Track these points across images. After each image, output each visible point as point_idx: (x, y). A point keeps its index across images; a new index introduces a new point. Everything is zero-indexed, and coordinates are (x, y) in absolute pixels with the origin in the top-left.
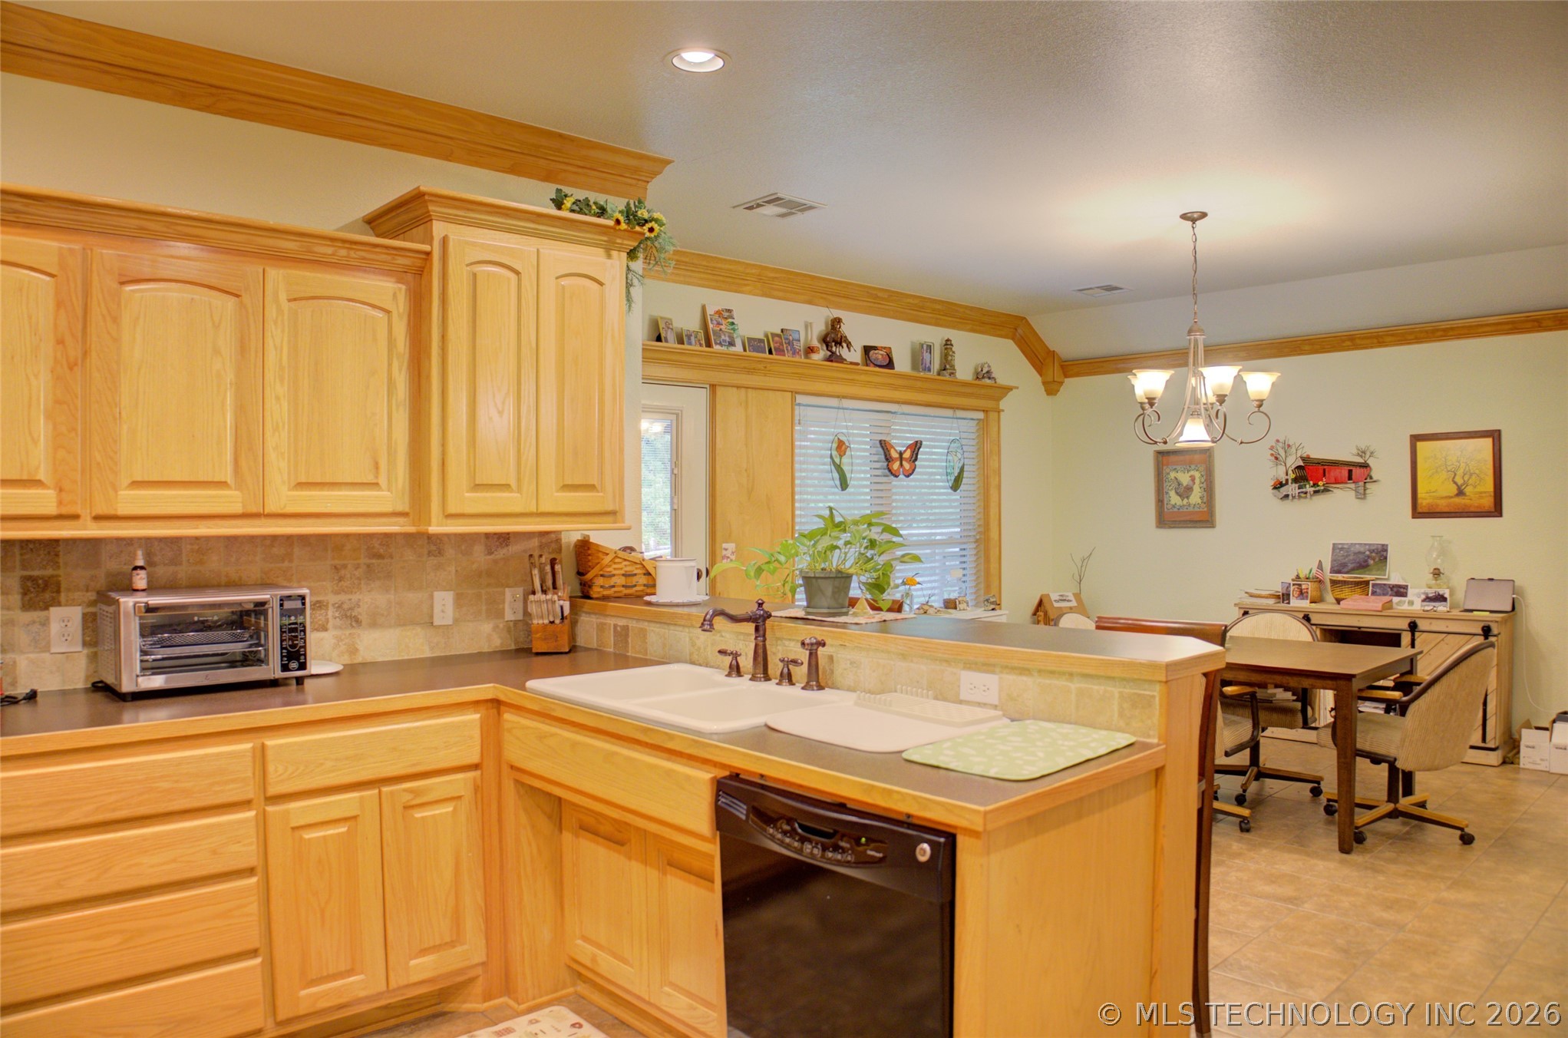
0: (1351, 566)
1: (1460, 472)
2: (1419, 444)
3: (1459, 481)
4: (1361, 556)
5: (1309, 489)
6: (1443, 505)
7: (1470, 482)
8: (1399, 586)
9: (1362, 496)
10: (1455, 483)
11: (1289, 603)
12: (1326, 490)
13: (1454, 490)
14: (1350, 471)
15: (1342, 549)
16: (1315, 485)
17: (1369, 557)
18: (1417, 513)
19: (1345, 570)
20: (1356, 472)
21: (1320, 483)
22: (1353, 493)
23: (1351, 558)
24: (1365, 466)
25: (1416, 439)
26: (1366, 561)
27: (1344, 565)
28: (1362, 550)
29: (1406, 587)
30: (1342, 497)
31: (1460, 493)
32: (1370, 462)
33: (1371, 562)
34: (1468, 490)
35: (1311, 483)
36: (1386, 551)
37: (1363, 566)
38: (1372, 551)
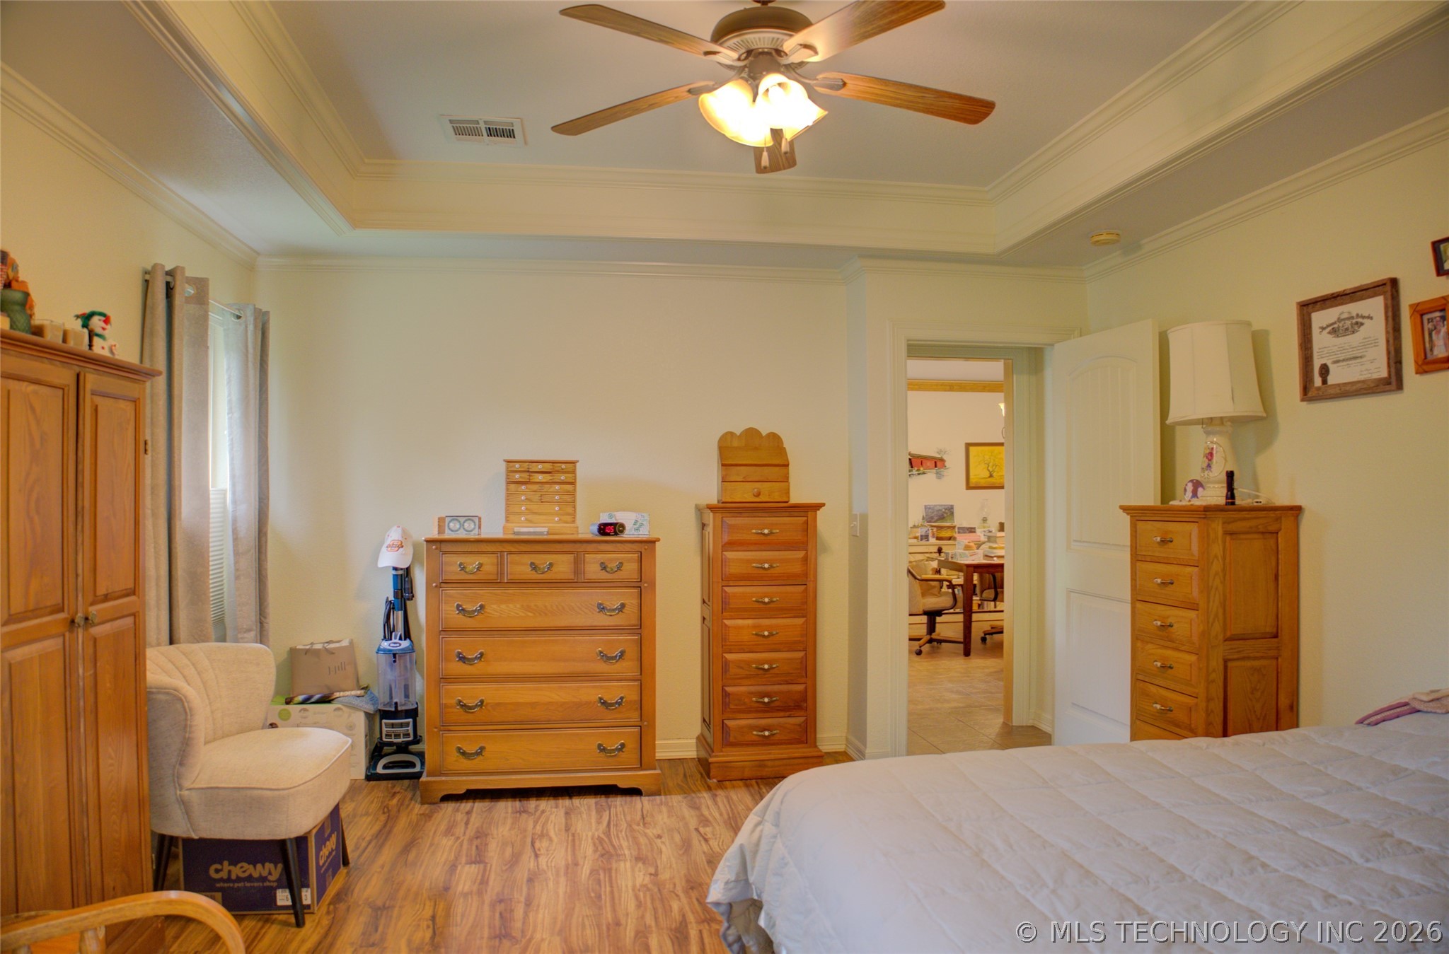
0: (936, 518)
1: (991, 464)
2: (972, 449)
3: (991, 469)
4: (940, 512)
5: (915, 472)
6: (983, 483)
7: (996, 470)
8: (971, 528)
9: (939, 476)
10: (989, 470)
11: (928, 540)
12: (924, 473)
13: (987, 474)
14: (936, 462)
15: (930, 508)
16: (918, 470)
17: (944, 512)
18: (969, 487)
19: (933, 520)
20: (938, 464)
21: (922, 469)
22: (935, 475)
23: (935, 513)
24: (942, 460)
25: (968, 445)
26: (943, 515)
27: (932, 518)
28: (940, 508)
29: (974, 528)
30: (931, 476)
31: (991, 476)
32: (945, 457)
33: (945, 515)
34: (995, 474)
35: (916, 468)
36: (952, 508)
37: (942, 518)
38: (946, 509)
